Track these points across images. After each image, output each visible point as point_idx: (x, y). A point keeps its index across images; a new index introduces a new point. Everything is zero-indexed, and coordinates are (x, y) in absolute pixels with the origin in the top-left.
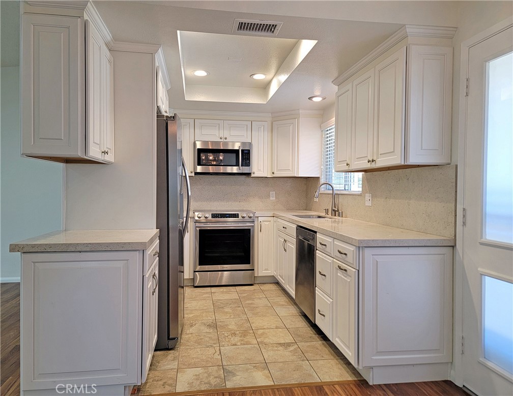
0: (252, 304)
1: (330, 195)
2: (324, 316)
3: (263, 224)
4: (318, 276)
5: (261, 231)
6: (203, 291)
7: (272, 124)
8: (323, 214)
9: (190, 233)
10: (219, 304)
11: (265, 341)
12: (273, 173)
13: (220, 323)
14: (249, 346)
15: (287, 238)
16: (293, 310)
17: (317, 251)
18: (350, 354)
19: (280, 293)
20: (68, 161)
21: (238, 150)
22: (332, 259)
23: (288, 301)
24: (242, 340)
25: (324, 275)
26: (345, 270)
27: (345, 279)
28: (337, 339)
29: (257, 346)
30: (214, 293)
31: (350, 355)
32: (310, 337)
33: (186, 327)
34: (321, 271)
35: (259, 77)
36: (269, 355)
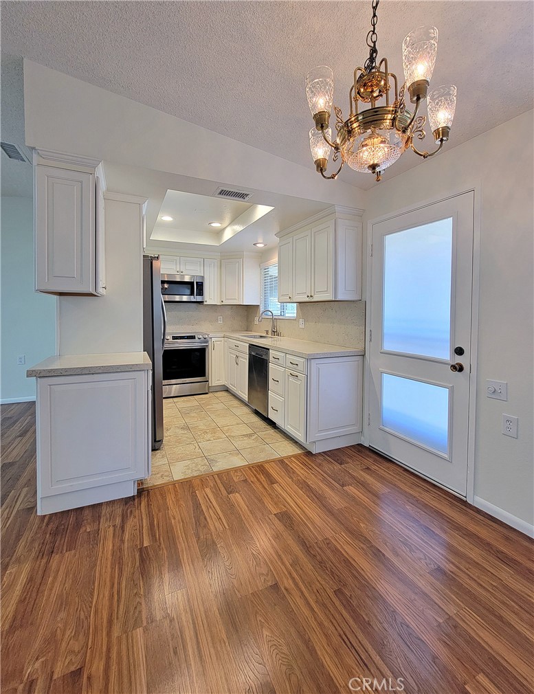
0: (212, 408)
2: (276, 411)
3: (215, 343)
4: (271, 382)
5: (214, 349)
7: (221, 262)
8: (264, 335)
10: (184, 410)
11: (232, 435)
12: (222, 301)
13: (191, 426)
14: (221, 440)
15: (240, 354)
16: (246, 410)
17: (270, 363)
20: (61, 294)
21: (193, 282)
22: (285, 369)
23: (240, 404)
24: (214, 436)
25: (276, 381)
26: (297, 376)
27: (297, 382)
28: (288, 426)
29: (227, 439)
30: (176, 402)
31: (299, 436)
34: (273, 378)
35: (216, 225)
36: (238, 444)
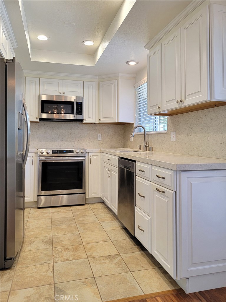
0: (83, 220)
1: (142, 136)
2: (143, 231)
3: (92, 157)
4: (137, 197)
5: (90, 163)
6: (45, 212)
7: (99, 83)
8: (137, 150)
9: (35, 165)
10: (57, 221)
11: (93, 254)
12: (100, 120)
13: (56, 240)
14: (79, 261)
15: (111, 167)
17: (136, 176)
18: (169, 266)
19: (105, 210)
21: (73, 102)
22: (150, 183)
23: (111, 217)
24: (74, 255)
25: (143, 197)
26: (164, 192)
27: (164, 199)
28: (155, 252)
29: (86, 260)
30: (53, 212)
32: (131, 248)
33: (25, 245)
34: (140, 193)
35: (89, 43)
36: (98, 268)
